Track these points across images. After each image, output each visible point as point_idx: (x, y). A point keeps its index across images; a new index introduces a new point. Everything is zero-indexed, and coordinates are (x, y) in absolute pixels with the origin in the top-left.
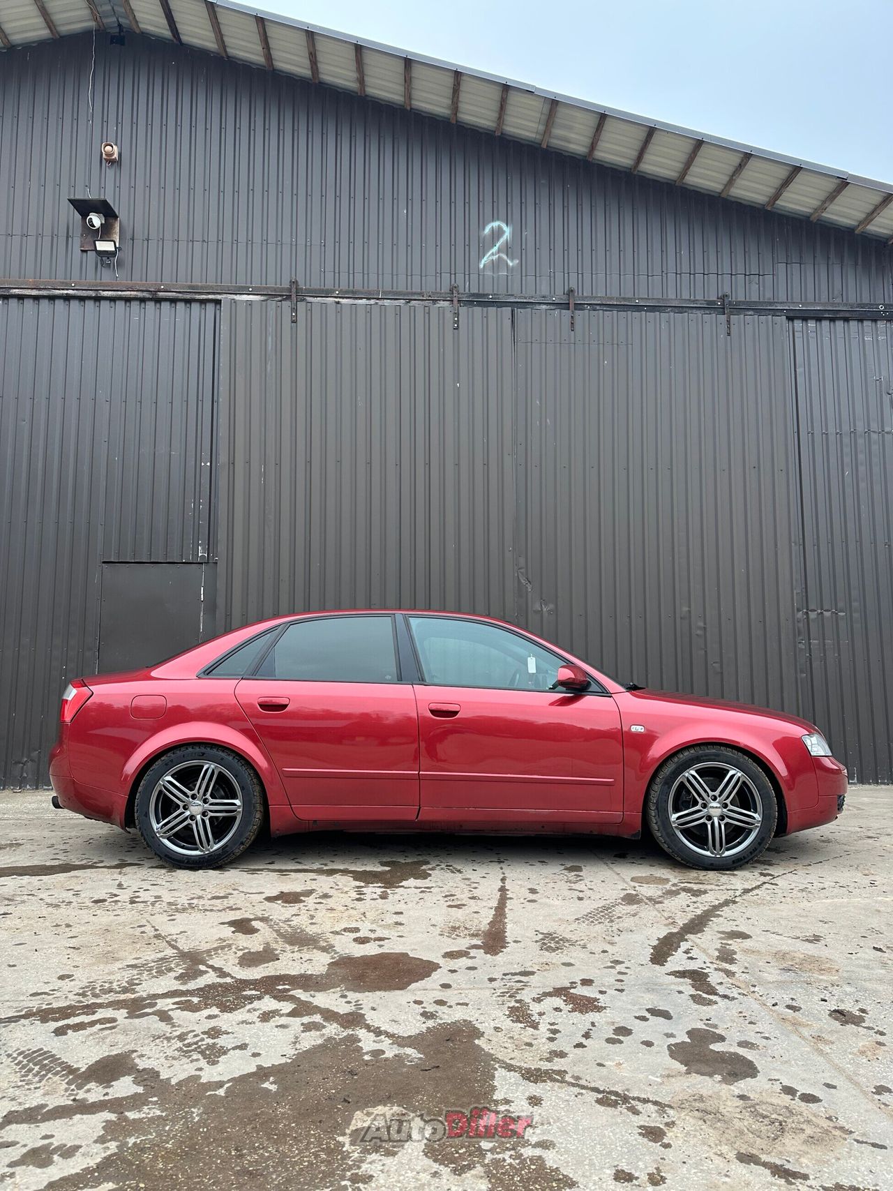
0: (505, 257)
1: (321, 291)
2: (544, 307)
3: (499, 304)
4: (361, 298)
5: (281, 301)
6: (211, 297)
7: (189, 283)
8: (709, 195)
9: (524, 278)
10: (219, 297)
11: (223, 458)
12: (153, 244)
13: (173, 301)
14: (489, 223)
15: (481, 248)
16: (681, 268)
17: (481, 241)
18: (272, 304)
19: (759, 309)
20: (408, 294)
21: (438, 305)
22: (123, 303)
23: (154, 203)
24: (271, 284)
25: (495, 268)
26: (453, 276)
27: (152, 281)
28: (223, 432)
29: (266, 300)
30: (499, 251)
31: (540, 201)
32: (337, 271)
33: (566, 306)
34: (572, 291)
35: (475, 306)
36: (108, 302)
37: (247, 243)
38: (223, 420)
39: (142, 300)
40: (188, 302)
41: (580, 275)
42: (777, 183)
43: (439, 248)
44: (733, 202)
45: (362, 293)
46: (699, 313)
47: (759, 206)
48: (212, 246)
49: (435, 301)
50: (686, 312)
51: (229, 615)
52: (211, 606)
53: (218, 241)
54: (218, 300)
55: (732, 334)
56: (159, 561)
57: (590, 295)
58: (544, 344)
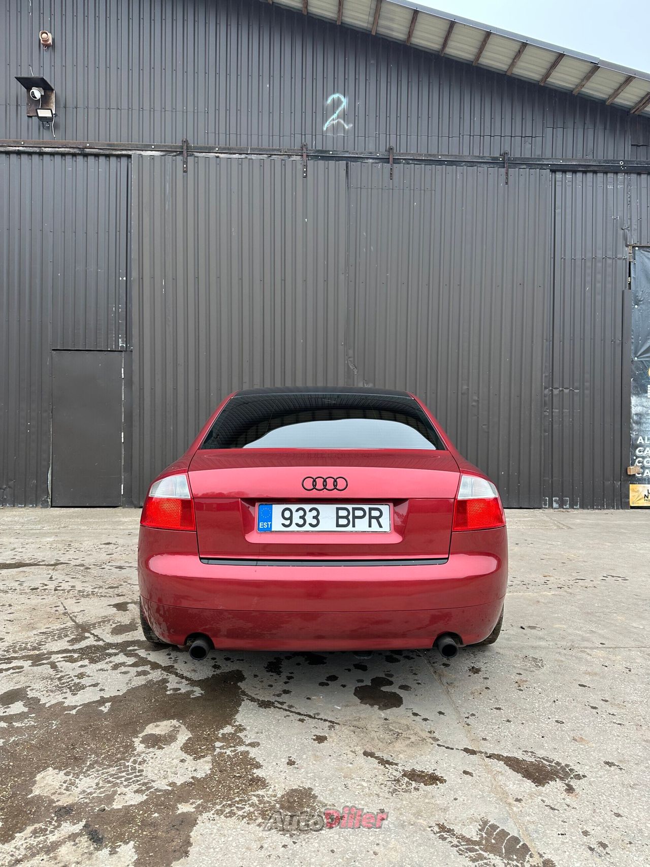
0: (342, 122)
1: (206, 148)
2: (371, 161)
3: (337, 158)
4: (235, 154)
5: (175, 156)
6: (124, 152)
7: (108, 142)
8: (498, 73)
9: (356, 138)
10: (130, 153)
11: (135, 274)
12: (80, 111)
13: (97, 156)
14: (331, 94)
15: (325, 115)
16: (474, 131)
17: (325, 110)
18: (169, 158)
19: (530, 164)
20: (269, 150)
21: (292, 159)
22: (60, 157)
23: (80, 78)
24: (168, 143)
25: (335, 131)
26: (303, 136)
27: (80, 140)
28: (134, 255)
29: (165, 155)
30: (338, 117)
31: (370, 77)
32: (217, 132)
33: (387, 160)
34: (391, 149)
35: (320, 159)
36: (49, 156)
37: (150, 111)
38: (134, 246)
39: (74, 155)
40: (107, 156)
41: (398, 136)
42: (548, 65)
43: (293, 114)
44: (515, 79)
45: (235, 150)
46: (485, 166)
47: (535, 82)
48: (124, 112)
49: (289, 156)
50: (475, 166)
51: (142, 389)
52: (129, 382)
53: (129, 108)
54: (129, 155)
55: (509, 183)
56: (92, 349)
57: (405, 152)
58: (370, 190)
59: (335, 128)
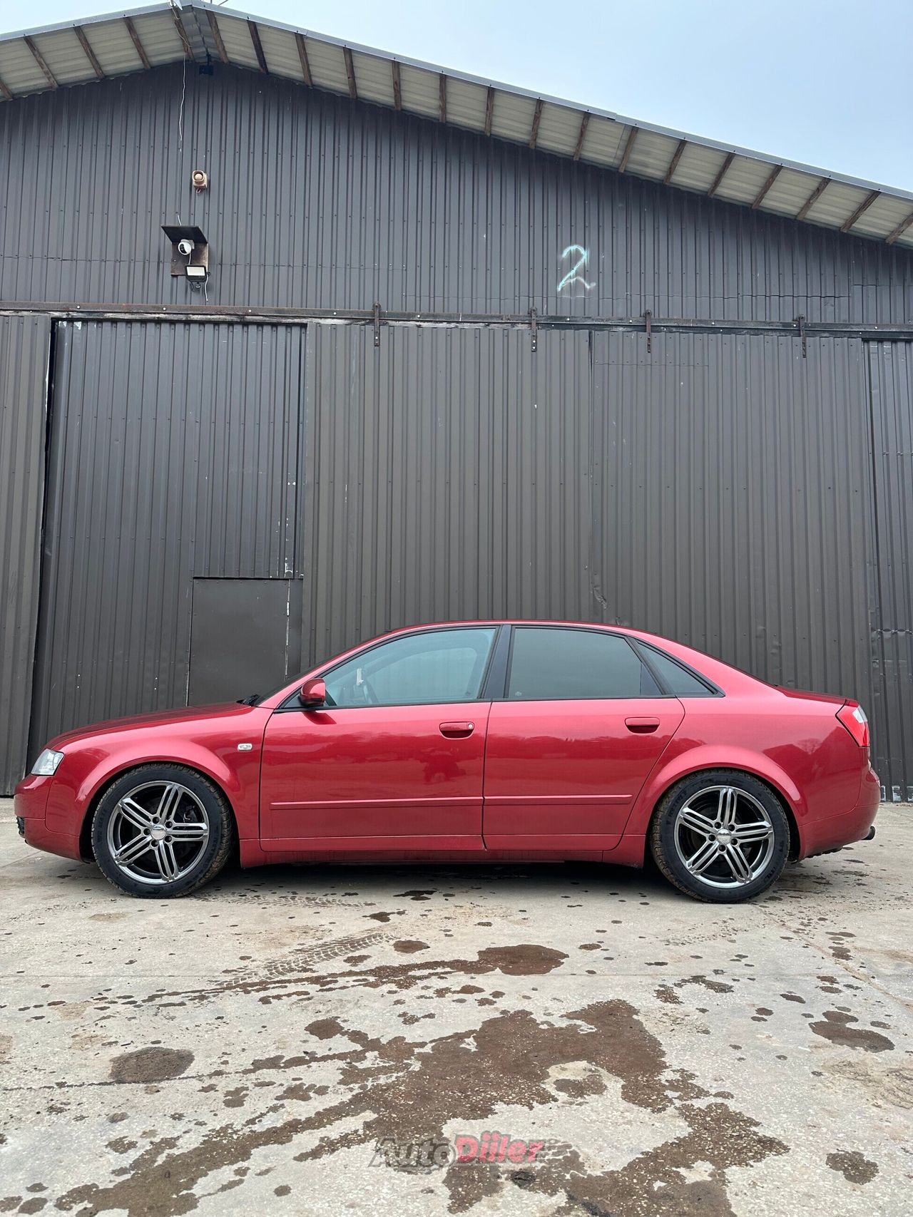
0: (582, 280)
1: (403, 315)
2: (621, 329)
3: (576, 327)
4: (441, 322)
5: (364, 325)
6: (296, 320)
7: (275, 307)
8: (785, 218)
9: (601, 300)
10: (304, 321)
11: (309, 478)
12: (240, 269)
13: (260, 325)
14: (567, 246)
15: (559, 272)
16: (757, 290)
17: (559, 266)
18: (356, 328)
19: (834, 331)
20: (487, 317)
21: (516, 328)
22: (212, 326)
23: (242, 229)
24: (354, 308)
25: (573, 292)
26: (531, 299)
27: (240, 305)
28: (308, 452)
29: (350, 324)
30: (577, 274)
31: (617, 224)
32: (418, 295)
33: (643, 328)
34: (649, 313)
35: (553, 328)
36: (198, 325)
37: (331, 268)
38: (308, 441)
39: (231, 324)
40: (275, 325)
41: (656, 298)
42: (854, 206)
43: (517, 271)
44: (808, 225)
45: (443, 317)
46: (775, 335)
47: (834, 229)
48: (298, 271)
49: (513, 324)
50: (761, 334)
51: (314, 631)
52: (297, 622)
53: (303, 265)
54: (304, 324)
55: (807, 355)
56: (247, 577)
57: (666, 317)
58: (621, 366)
59: (573, 288)
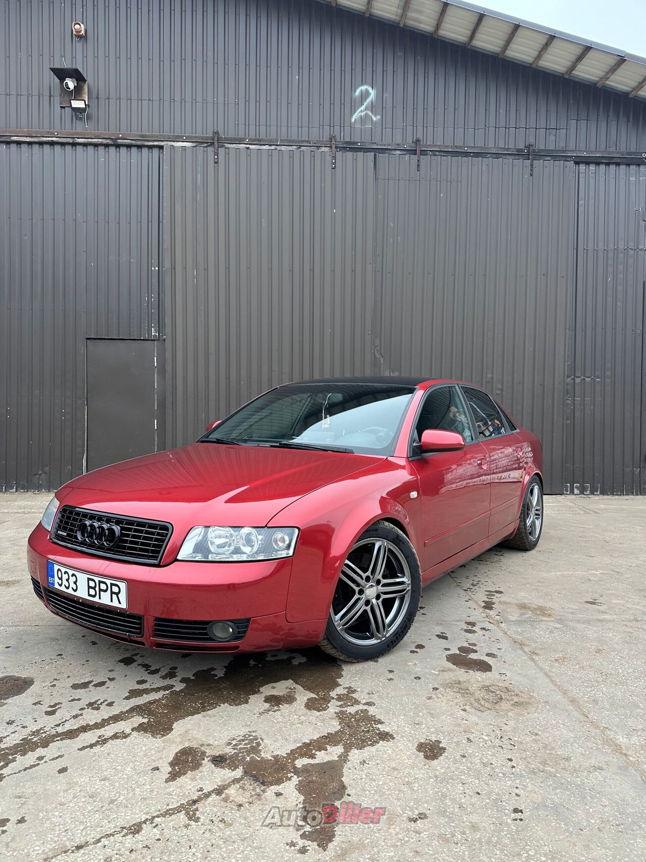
0: (370, 113)
1: (236, 139)
2: (398, 152)
3: (365, 150)
4: (265, 145)
5: (206, 147)
6: (156, 143)
7: (140, 133)
8: (523, 65)
9: (384, 130)
10: (161, 144)
11: (167, 264)
12: (112, 102)
13: (129, 146)
14: (359, 86)
15: (353, 106)
16: (499, 123)
17: (353, 102)
18: (200, 149)
19: (555, 156)
20: (299, 142)
21: (320, 150)
22: (93, 147)
23: (112, 69)
24: (199, 134)
25: (363, 123)
26: (332, 128)
27: (113, 131)
28: (166, 244)
29: (196, 146)
30: (366, 109)
31: (397, 69)
32: (247, 124)
33: (414, 152)
34: (419, 140)
35: (348, 151)
36: (82, 147)
37: (181, 102)
38: (166, 237)
39: (107, 146)
40: (140, 147)
41: (425, 128)
42: (573, 58)
43: (322, 106)
44: (540, 71)
45: (265, 141)
46: (511, 158)
47: (561, 75)
48: (156, 104)
49: (318, 147)
50: (501, 157)
51: (174, 378)
52: (162, 371)
53: (160, 99)
54: (161, 146)
55: (534, 174)
56: (125, 338)
57: (432, 144)
58: (397, 181)
59: (363, 120)
